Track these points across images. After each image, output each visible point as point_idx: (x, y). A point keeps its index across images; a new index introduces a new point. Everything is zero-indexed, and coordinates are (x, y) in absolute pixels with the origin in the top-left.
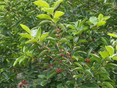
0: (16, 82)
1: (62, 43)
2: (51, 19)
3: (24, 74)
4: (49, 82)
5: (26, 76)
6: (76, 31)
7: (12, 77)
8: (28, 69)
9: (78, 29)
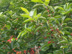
0: (24, 48)
1: (52, 21)
2: (43, 2)
3: (31, 43)
4: (48, 49)
5: (32, 44)
6: (65, 12)
7: (21, 45)
8: (34, 39)
9: (66, 10)
